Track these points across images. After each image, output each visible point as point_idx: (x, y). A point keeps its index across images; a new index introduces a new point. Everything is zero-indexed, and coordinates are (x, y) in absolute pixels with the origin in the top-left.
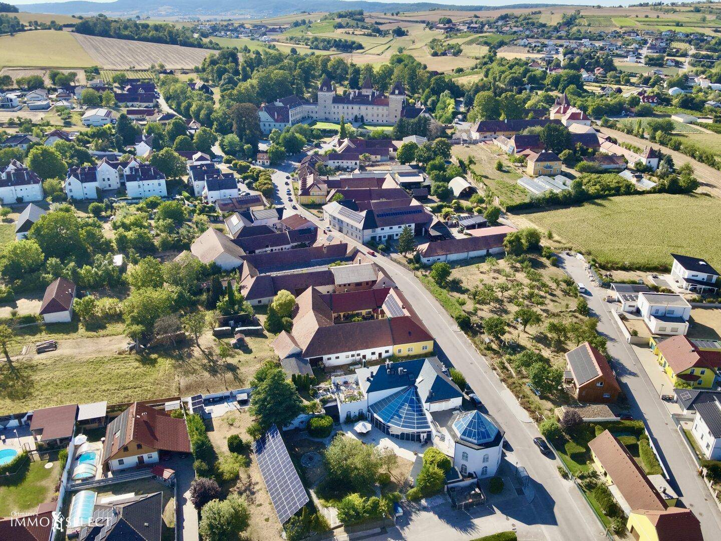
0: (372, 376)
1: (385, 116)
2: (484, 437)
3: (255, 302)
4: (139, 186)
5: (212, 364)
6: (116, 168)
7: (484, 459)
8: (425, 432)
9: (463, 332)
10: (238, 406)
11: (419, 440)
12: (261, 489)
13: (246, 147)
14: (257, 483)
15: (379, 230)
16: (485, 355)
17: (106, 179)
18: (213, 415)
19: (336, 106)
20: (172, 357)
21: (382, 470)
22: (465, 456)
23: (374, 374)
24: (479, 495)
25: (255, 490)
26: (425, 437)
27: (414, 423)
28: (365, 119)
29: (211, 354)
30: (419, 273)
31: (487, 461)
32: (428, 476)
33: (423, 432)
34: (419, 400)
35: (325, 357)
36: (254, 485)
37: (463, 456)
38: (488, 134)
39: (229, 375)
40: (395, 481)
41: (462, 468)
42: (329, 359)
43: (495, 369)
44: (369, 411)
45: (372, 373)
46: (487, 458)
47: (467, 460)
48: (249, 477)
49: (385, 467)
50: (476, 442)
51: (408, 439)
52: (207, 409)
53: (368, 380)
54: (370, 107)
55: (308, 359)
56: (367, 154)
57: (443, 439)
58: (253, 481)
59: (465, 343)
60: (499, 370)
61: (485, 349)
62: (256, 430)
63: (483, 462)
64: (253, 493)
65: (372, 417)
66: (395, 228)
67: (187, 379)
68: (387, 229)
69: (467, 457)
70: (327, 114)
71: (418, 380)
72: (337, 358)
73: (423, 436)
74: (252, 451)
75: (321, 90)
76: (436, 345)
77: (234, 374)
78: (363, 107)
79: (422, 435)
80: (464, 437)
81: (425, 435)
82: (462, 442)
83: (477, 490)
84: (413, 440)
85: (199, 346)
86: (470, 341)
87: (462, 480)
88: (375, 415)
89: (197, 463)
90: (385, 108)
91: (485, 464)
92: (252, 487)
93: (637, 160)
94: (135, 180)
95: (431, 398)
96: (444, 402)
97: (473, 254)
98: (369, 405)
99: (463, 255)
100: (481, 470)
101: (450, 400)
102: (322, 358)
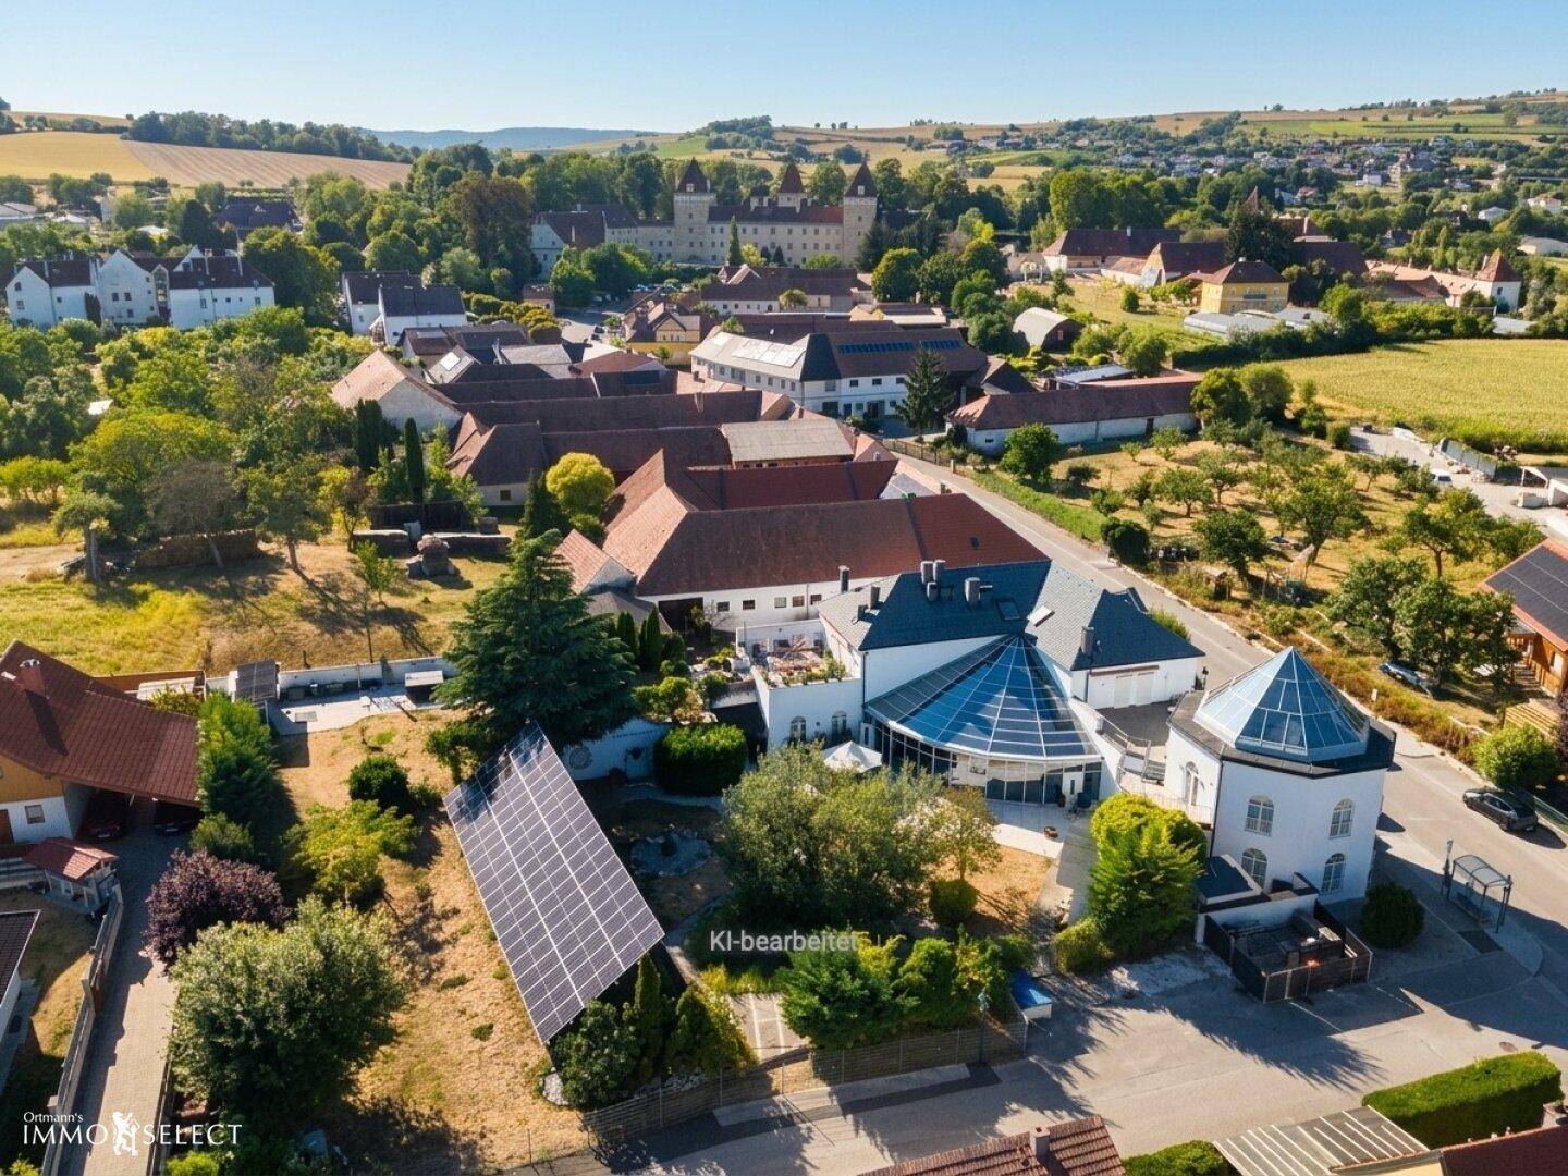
0: (876, 605)
1: (832, 247)
3: (494, 491)
4: (203, 302)
5: (331, 607)
6: (150, 269)
7: (1335, 821)
8: (1075, 769)
9: (1130, 570)
10: (409, 705)
11: (1056, 797)
12: (465, 932)
13: (495, 273)
14: (456, 912)
15: (844, 384)
16: (1213, 611)
17: (122, 297)
18: (310, 727)
19: (718, 227)
20: (201, 589)
21: (946, 871)
23: (883, 598)
24: (1338, 948)
25: (440, 937)
26: (1079, 787)
27: (1033, 738)
28: (787, 254)
29: (334, 588)
30: (967, 468)
31: (1346, 830)
32: (1136, 866)
33: (1067, 769)
34: (1042, 675)
35: (711, 598)
36: (445, 916)
37: (1252, 813)
38: (1087, 261)
39: (389, 632)
40: (994, 913)
41: (1246, 863)
42: (724, 607)
43: (1256, 637)
44: (867, 718)
45: (876, 592)
47: (1267, 829)
48: (425, 894)
49: (950, 861)
51: (1015, 797)
52: (295, 713)
53: (863, 615)
54: (797, 229)
56: (797, 292)
58: (438, 903)
60: (1271, 639)
61: (1211, 597)
62: (457, 740)
63: (1333, 832)
64: (435, 947)
65: (881, 728)
66: (889, 381)
67: (238, 637)
68: (865, 382)
69: (1267, 818)
70: (697, 245)
71: (1034, 617)
72: (749, 604)
73: (1072, 783)
74: (444, 816)
75: (682, 189)
77: (403, 631)
78: (782, 229)
79: (1067, 779)
80: (1251, 741)
81: (1079, 777)
82: (1249, 757)
83: (1324, 931)
84: (1033, 799)
85: (299, 571)
87: (1263, 898)
88: (893, 725)
89: (207, 826)
90: (833, 229)
91: (1339, 845)
92: (432, 924)
93: (1465, 290)
94: (194, 286)
95: (1091, 658)
96: (1136, 674)
97: (1110, 428)
98: (867, 699)
99: (1084, 430)
100: (1322, 868)
101: (1156, 667)
102: (699, 602)
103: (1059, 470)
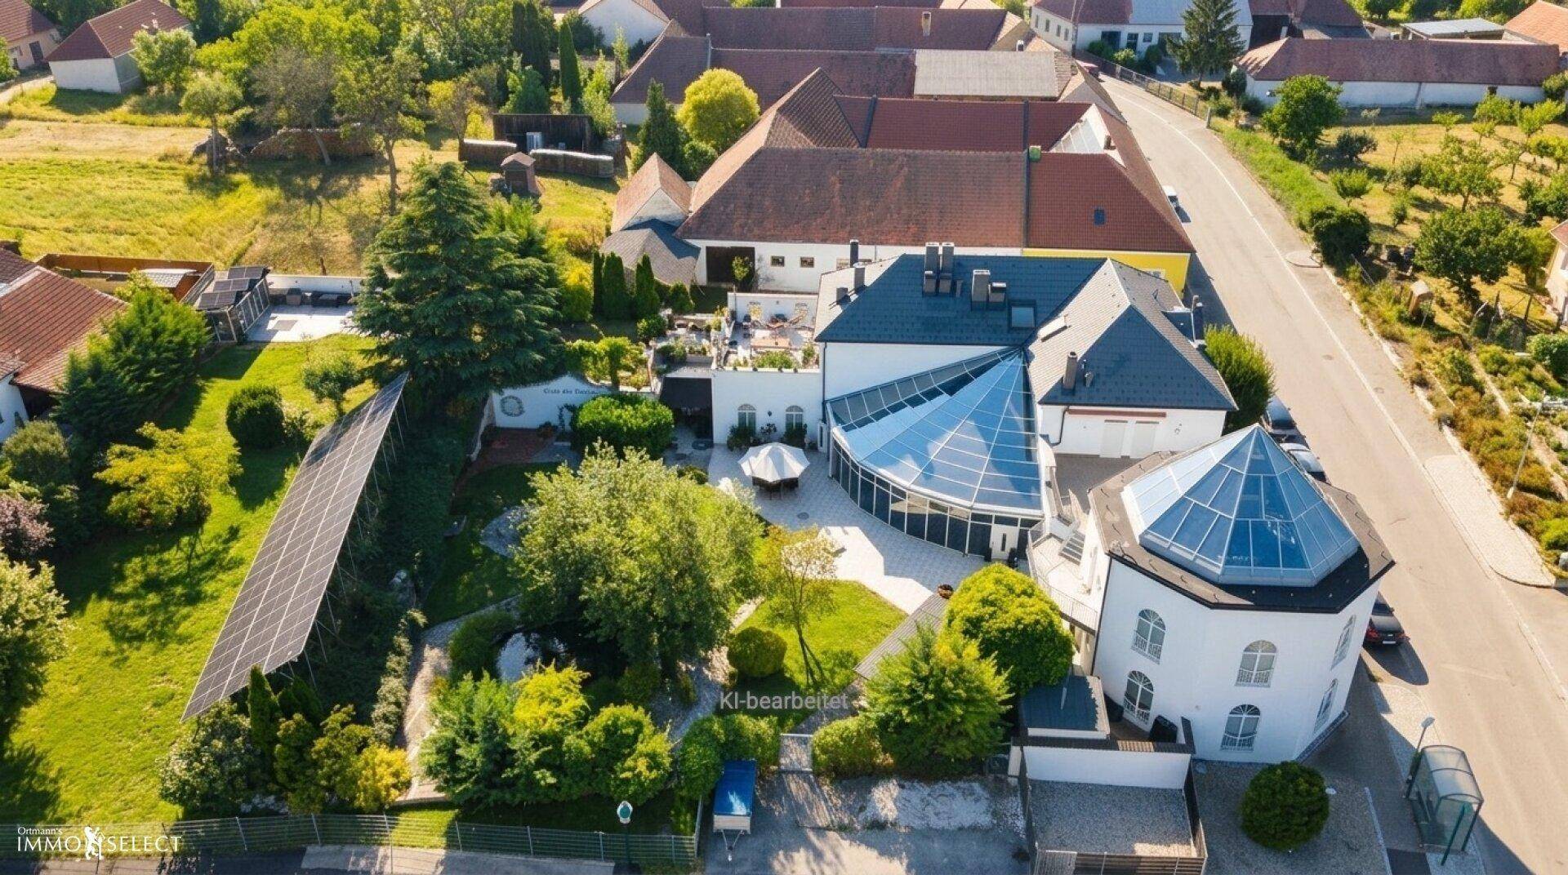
0: (860, 288)
2: (1267, 557)
7: (1246, 665)
8: (1011, 521)
9: (1328, 272)
11: (983, 548)
16: (1393, 338)
22: (1150, 631)
23: (869, 281)
26: (1013, 542)
27: (972, 478)
30: (1228, 125)
31: (1264, 679)
33: (1001, 520)
35: (766, 250)
37: (1141, 630)
41: (1131, 687)
42: (778, 261)
43: (1423, 383)
44: (821, 417)
45: (859, 273)
46: (1268, 665)
47: (1156, 653)
50: (1217, 568)
51: (936, 537)
55: (702, 244)
57: (1072, 552)
59: (1325, 299)
60: (1442, 389)
61: (1402, 319)
63: (1243, 678)
65: (825, 436)
69: (1158, 638)
71: (1044, 329)
72: (807, 263)
73: (1001, 537)
76: (1197, 280)
79: (997, 531)
80: (1154, 538)
81: (1013, 533)
82: (1145, 560)
84: (957, 544)
86: (1347, 296)
87: (1110, 744)
88: (835, 431)
91: (1252, 694)
95: (1073, 392)
96: (1132, 420)
97: (1435, 92)
98: (829, 396)
99: (1401, 93)
100: (1224, 715)
101: (1164, 415)
102: (750, 252)
103: (1331, 136)
